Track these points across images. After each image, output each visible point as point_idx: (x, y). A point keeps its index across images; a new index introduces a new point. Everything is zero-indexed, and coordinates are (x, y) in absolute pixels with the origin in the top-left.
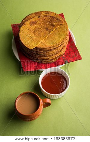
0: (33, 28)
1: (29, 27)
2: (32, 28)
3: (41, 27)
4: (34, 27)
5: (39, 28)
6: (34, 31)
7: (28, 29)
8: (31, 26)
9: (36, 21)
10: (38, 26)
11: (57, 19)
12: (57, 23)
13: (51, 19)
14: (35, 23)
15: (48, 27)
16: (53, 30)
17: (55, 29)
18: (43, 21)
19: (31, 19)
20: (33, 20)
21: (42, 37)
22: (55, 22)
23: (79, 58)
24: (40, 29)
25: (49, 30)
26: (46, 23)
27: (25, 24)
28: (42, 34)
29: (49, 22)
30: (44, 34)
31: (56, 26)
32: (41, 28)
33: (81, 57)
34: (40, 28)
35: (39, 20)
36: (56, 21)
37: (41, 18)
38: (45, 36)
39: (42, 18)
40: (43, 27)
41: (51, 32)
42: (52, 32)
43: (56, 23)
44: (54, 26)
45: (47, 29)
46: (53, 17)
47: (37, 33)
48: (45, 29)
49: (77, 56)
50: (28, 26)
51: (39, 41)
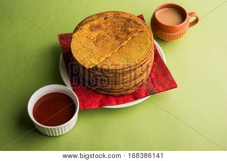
0: (95, 35)
1: (89, 34)
2: (92, 35)
3: (108, 34)
4: (97, 34)
5: (104, 36)
6: (96, 39)
7: (85, 36)
8: (91, 32)
9: (99, 25)
10: (102, 32)
11: (136, 23)
12: (135, 29)
13: (126, 22)
14: (98, 27)
15: (119, 34)
16: (126, 40)
17: (130, 38)
18: (112, 26)
19: (93, 21)
20: (95, 22)
21: (107, 50)
22: (131, 27)
23: (173, 85)
24: (106, 38)
25: (121, 39)
26: (117, 28)
27: (81, 29)
28: (109, 45)
29: (122, 26)
30: (112, 45)
31: (133, 34)
32: (108, 36)
33: (175, 83)
34: (106, 35)
35: (106, 23)
36: (134, 26)
37: (109, 20)
38: (114, 48)
39: (111, 20)
40: (110, 34)
41: (123, 42)
42: (126, 42)
43: (133, 29)
44: (129, 33)
45: (117, 38)
46: (129, 20)
47: (100, 43)
48: (114, 38)
49: (169, 82)
50: (87, 32)
51: (102, 56)
